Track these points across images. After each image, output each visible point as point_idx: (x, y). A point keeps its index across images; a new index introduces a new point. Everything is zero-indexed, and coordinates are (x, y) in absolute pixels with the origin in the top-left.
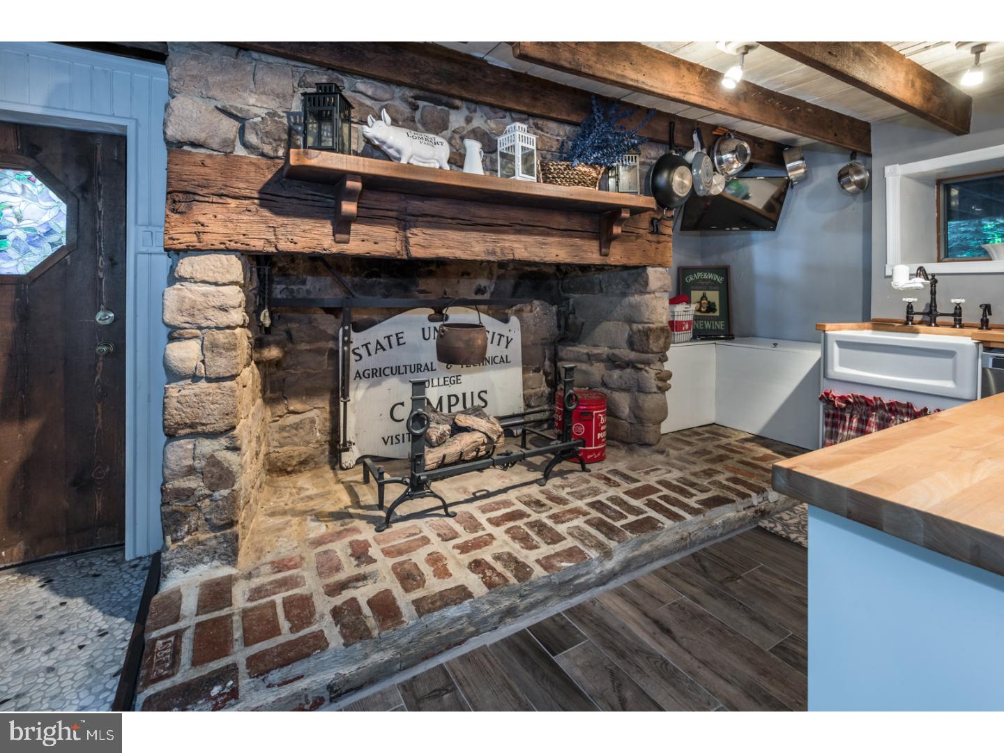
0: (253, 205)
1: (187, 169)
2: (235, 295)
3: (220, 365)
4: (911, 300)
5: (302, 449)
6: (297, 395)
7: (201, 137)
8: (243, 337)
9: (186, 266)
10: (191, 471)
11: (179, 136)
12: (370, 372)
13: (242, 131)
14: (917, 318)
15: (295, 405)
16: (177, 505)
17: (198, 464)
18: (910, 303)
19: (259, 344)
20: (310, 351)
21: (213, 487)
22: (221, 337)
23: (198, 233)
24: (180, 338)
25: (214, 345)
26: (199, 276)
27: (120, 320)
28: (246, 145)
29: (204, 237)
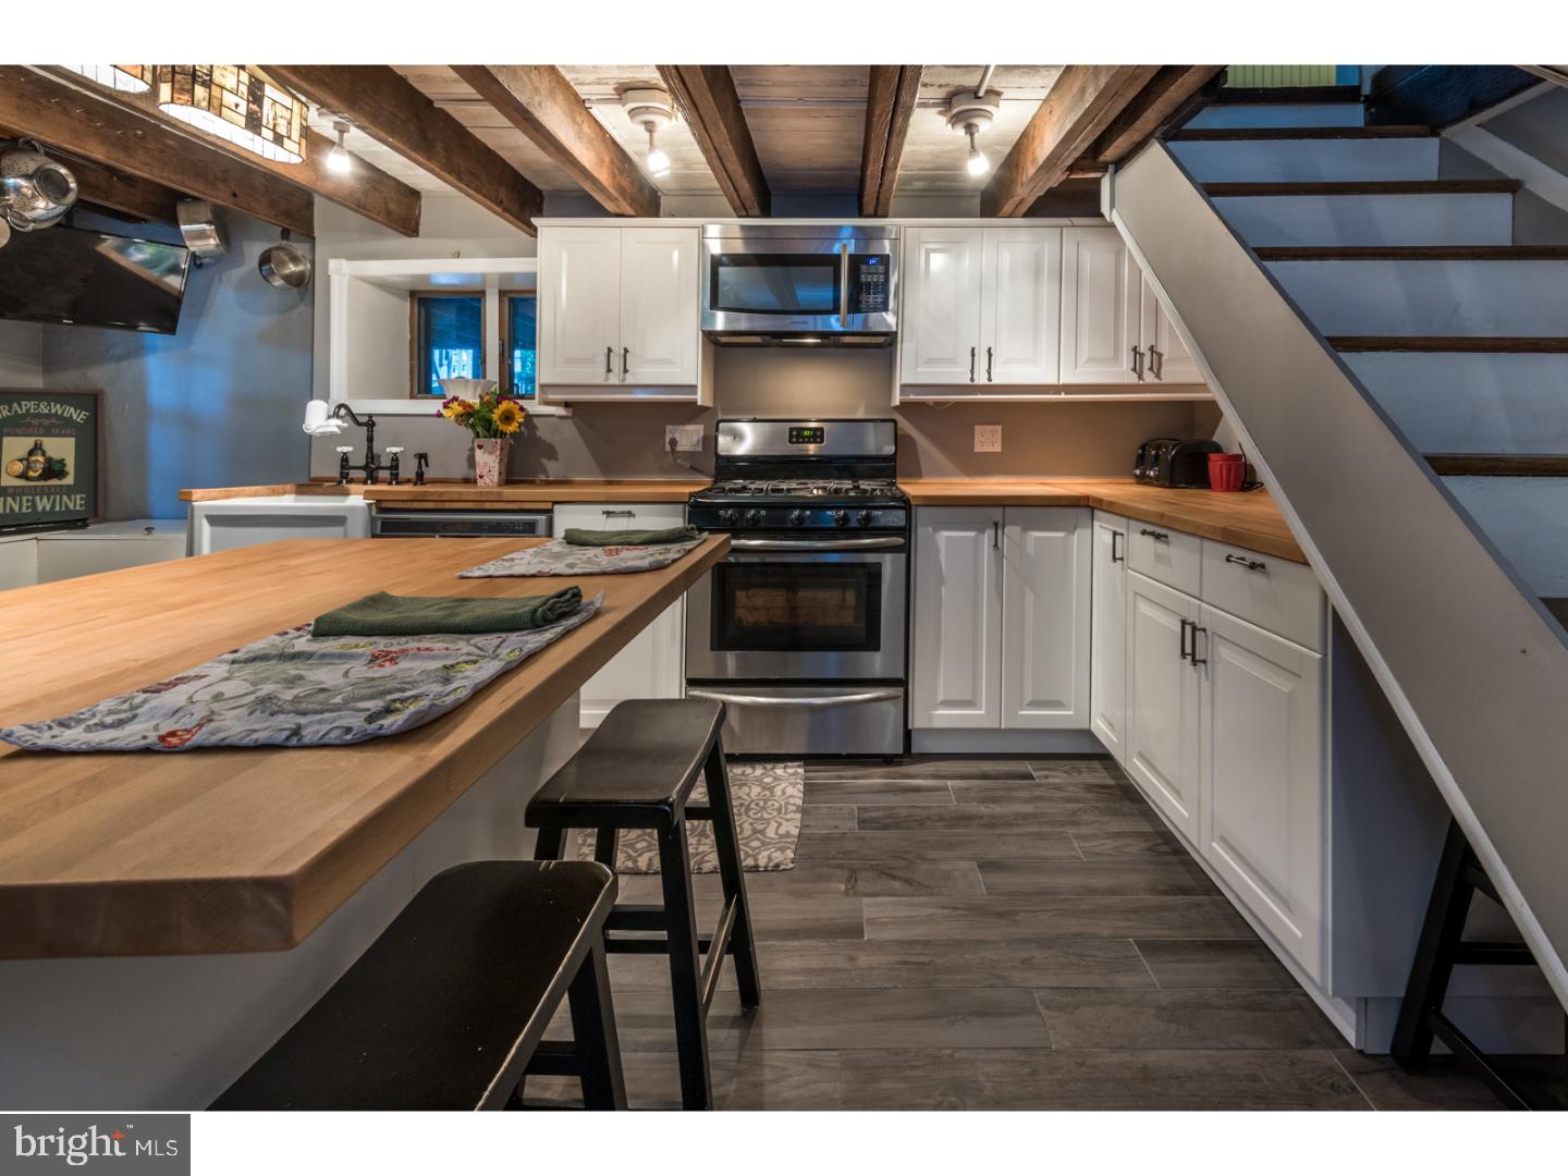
4: (345, 449)
14: (353, 474)
18: (345, 454)
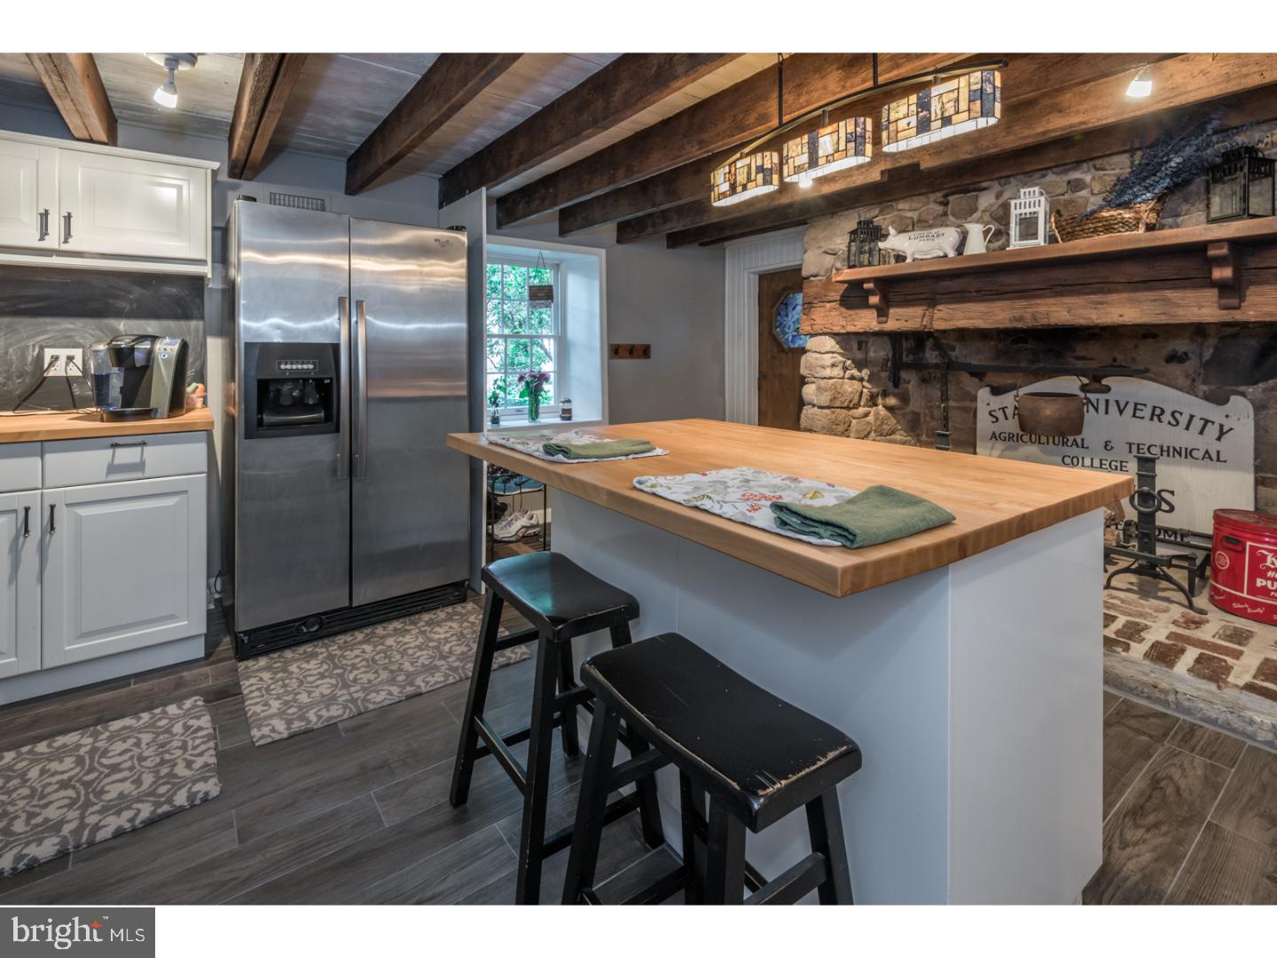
0: (837, 305)
1: (811, 290)
2: (835, 359)
3: (822, 399)
7: (816, 271)
9: (809, 344)
11: (807, 274)
12: (1007, 435)
19: (883, 394)
20: (957, 408)
22: (822, 383)
23: (812, 325)
24: (807, 384)
26: (815, 349)
29: (815, 327)
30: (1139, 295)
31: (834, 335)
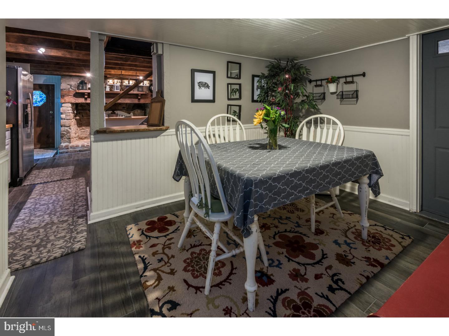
0: (72, 97)
1: (63, 93)
2: (70, 109)
3: (68, 118)
5: (85, 135)
6: (84, 126)
7: (65, 88)
8: (72, 115)
9: (63, 105)
10: (64, 131)
11: (62, 89)
13: (71, 87)
15: (84, 128)
16: (62, 135)
17: (65, 130)
19: (75, 116)
21: (67, 133)
22: (68, 114)
24: (62, 114)
25: (67, 115)
26: (65, 106)
27: (54, 112)
28: (71, 89)
29: (66, 101)
30: (129, 99)
31: (71, 103)
